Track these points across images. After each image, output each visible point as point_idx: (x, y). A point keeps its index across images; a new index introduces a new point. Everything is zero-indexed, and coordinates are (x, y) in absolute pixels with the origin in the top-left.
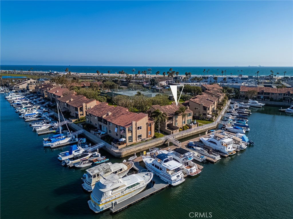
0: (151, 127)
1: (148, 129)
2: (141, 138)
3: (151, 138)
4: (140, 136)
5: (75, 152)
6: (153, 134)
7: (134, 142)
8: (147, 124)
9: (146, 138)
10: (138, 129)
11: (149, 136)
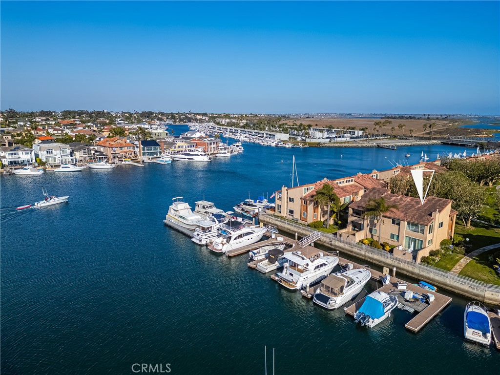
0: (307, 206)
1: (302, 208)
2: (293, 216)
3: (306, 223)
4: (292, 212)
6: (310, 220)
7: (282, 215)
8: (301, 198)
9: (300, 219)
10: (290, 201)
11: (304, 218)
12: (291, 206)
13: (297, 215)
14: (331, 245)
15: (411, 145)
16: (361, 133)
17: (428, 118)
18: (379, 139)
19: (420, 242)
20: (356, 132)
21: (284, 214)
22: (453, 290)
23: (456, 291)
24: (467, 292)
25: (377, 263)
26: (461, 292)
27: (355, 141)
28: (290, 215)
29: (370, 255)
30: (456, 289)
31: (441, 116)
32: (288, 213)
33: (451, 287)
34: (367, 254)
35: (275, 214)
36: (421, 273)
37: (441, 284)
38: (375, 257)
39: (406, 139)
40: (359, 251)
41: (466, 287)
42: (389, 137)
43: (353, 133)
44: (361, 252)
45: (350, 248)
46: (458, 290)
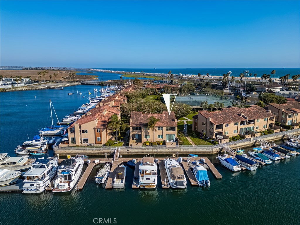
0: (100, 133)
1: (96, 135)
2: (88, 143)
3: (101, 145)
4: (86, 140)
5: (35, 141)
6: (104, 142)
7: (77, 144)
8: (95, 129)
9: (95, 143)
10: (83, 133)
11: (98, 142)
12: (85, 136)
13: (91, 141)
14: (128, 153)
15: (67, 86)
16: (28, 80)
17: (53, 70)
18: (45, 83)
19: (173, 135)
20: (24, 79)
21: (79, 143)
22: (200, 153)
23: (201, 153)
24: (206, 152)
25: (160, 153)
26: (203, 153)
27: (29, 85)
28: (84, 143)
29: (156, 151)
30: (201, 152)
31: (60, 68)
32: (82, 142)
33: (199, 152)
34: (154, 150)
35: (70, 145)
36: (184, 151)
37: (194, 152)
38: (159, 150)
39: (61, 83)
40: (148, 151)
41: (205, 150)
42: (49, 82)
43: (22, 80)
44: (150, 151)
45: (142, 151)
46: (202, 152)
